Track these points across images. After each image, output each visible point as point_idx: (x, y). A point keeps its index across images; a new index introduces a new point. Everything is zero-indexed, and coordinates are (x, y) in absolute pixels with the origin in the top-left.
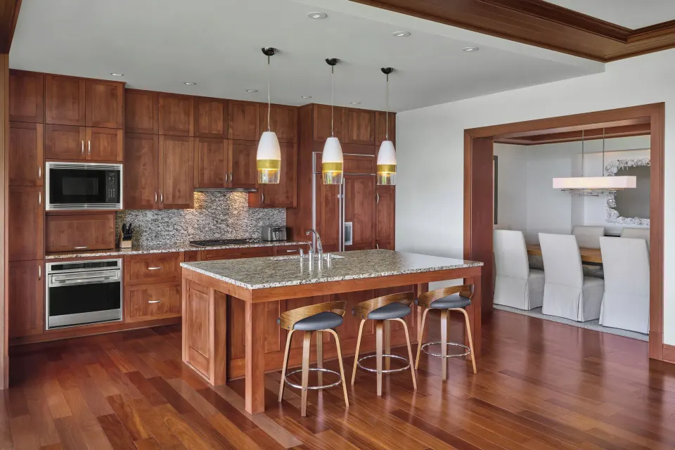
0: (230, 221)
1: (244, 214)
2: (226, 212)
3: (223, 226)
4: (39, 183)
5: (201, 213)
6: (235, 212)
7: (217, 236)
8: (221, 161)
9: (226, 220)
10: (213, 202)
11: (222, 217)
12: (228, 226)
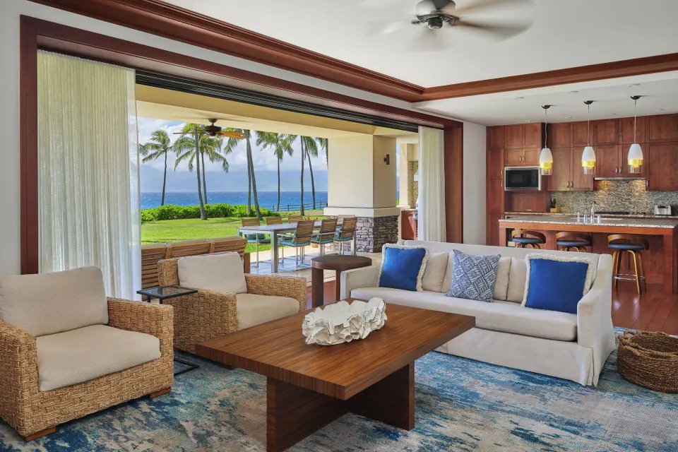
0: (633, 200)
1: (644, 196)
2: (630, 194)
3: (627, 203)
4: (502, 178)
5: (609, 194)
6: (637, 194)
7: (622, 210)
8: (614, 160)
9: (629, 199)
10: (618, 187)
11: (626, 197)
12: (631, 203)
